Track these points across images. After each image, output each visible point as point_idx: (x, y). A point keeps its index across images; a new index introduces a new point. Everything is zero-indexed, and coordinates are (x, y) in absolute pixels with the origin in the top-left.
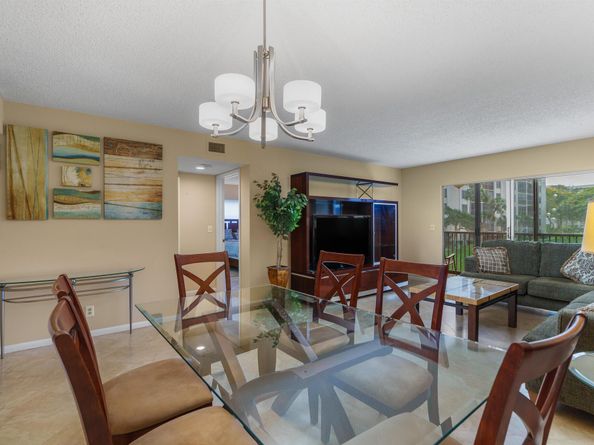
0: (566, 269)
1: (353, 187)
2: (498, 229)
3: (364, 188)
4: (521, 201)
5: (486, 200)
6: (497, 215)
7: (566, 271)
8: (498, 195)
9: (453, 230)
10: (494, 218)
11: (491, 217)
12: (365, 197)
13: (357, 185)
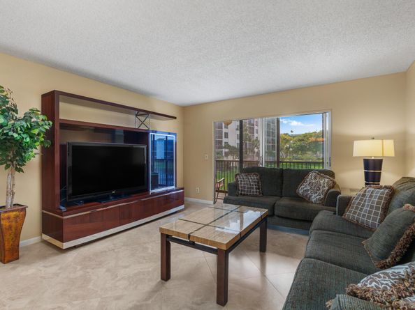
0: (301, 190)
1: (133, 117)
2: (256, 159)
3: (142, 118)
4: (268, 142)
5: (250, 140)
6: (256, 150)
7: (300, 192)
8: (257, 137)
9: (232, 159)
10: (254, 152)
11: (252, 151)
12: (143, 127)
13: (136, 115)
